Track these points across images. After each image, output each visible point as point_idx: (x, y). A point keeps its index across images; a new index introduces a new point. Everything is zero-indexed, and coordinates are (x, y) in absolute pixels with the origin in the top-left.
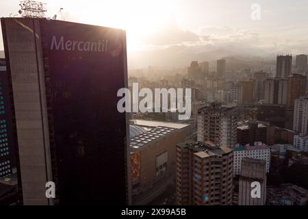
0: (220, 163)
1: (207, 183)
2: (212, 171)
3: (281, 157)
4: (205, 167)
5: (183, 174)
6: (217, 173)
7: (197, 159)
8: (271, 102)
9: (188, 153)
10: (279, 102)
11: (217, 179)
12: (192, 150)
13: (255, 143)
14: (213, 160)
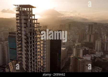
0: (84, 62)
1: (81, 67)
2: (82, 64)
3: (93, 58)
4: (81, 63)
5: (74, 63)
6: (83, 64)
7: (79, 61)
8: (89, 41)
9: (75, 59)
10: (91, 41)
11: (83, 66)
12: (77, 59)
13: (87, 55)
14: (82, 61)
